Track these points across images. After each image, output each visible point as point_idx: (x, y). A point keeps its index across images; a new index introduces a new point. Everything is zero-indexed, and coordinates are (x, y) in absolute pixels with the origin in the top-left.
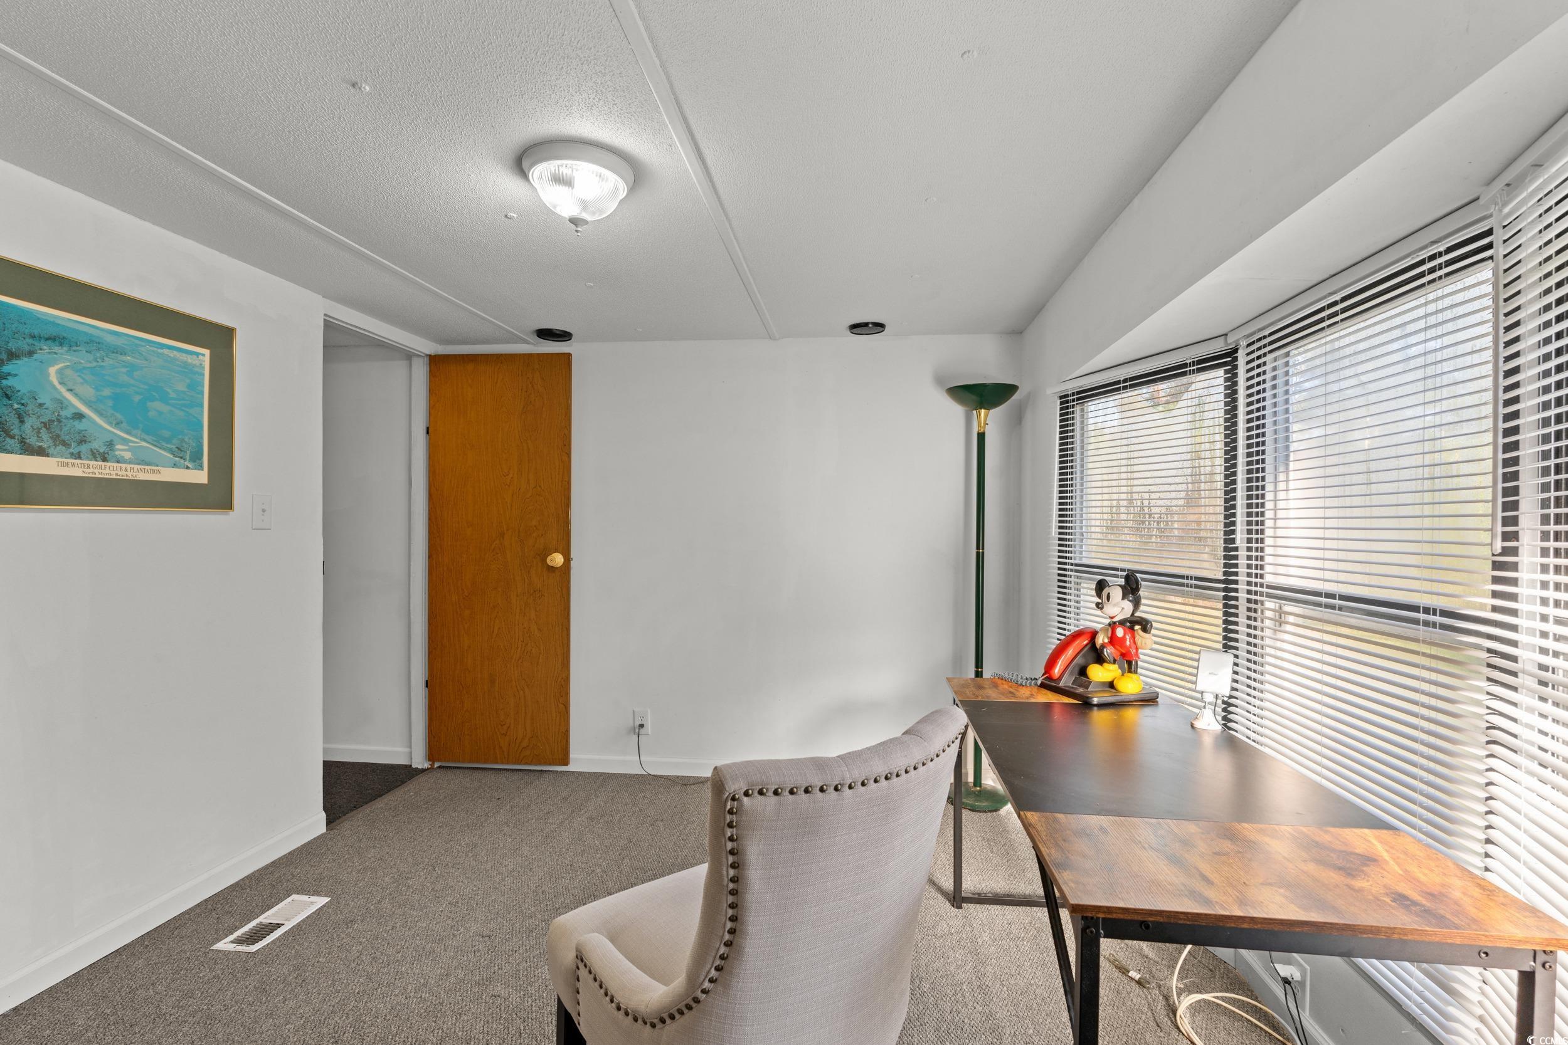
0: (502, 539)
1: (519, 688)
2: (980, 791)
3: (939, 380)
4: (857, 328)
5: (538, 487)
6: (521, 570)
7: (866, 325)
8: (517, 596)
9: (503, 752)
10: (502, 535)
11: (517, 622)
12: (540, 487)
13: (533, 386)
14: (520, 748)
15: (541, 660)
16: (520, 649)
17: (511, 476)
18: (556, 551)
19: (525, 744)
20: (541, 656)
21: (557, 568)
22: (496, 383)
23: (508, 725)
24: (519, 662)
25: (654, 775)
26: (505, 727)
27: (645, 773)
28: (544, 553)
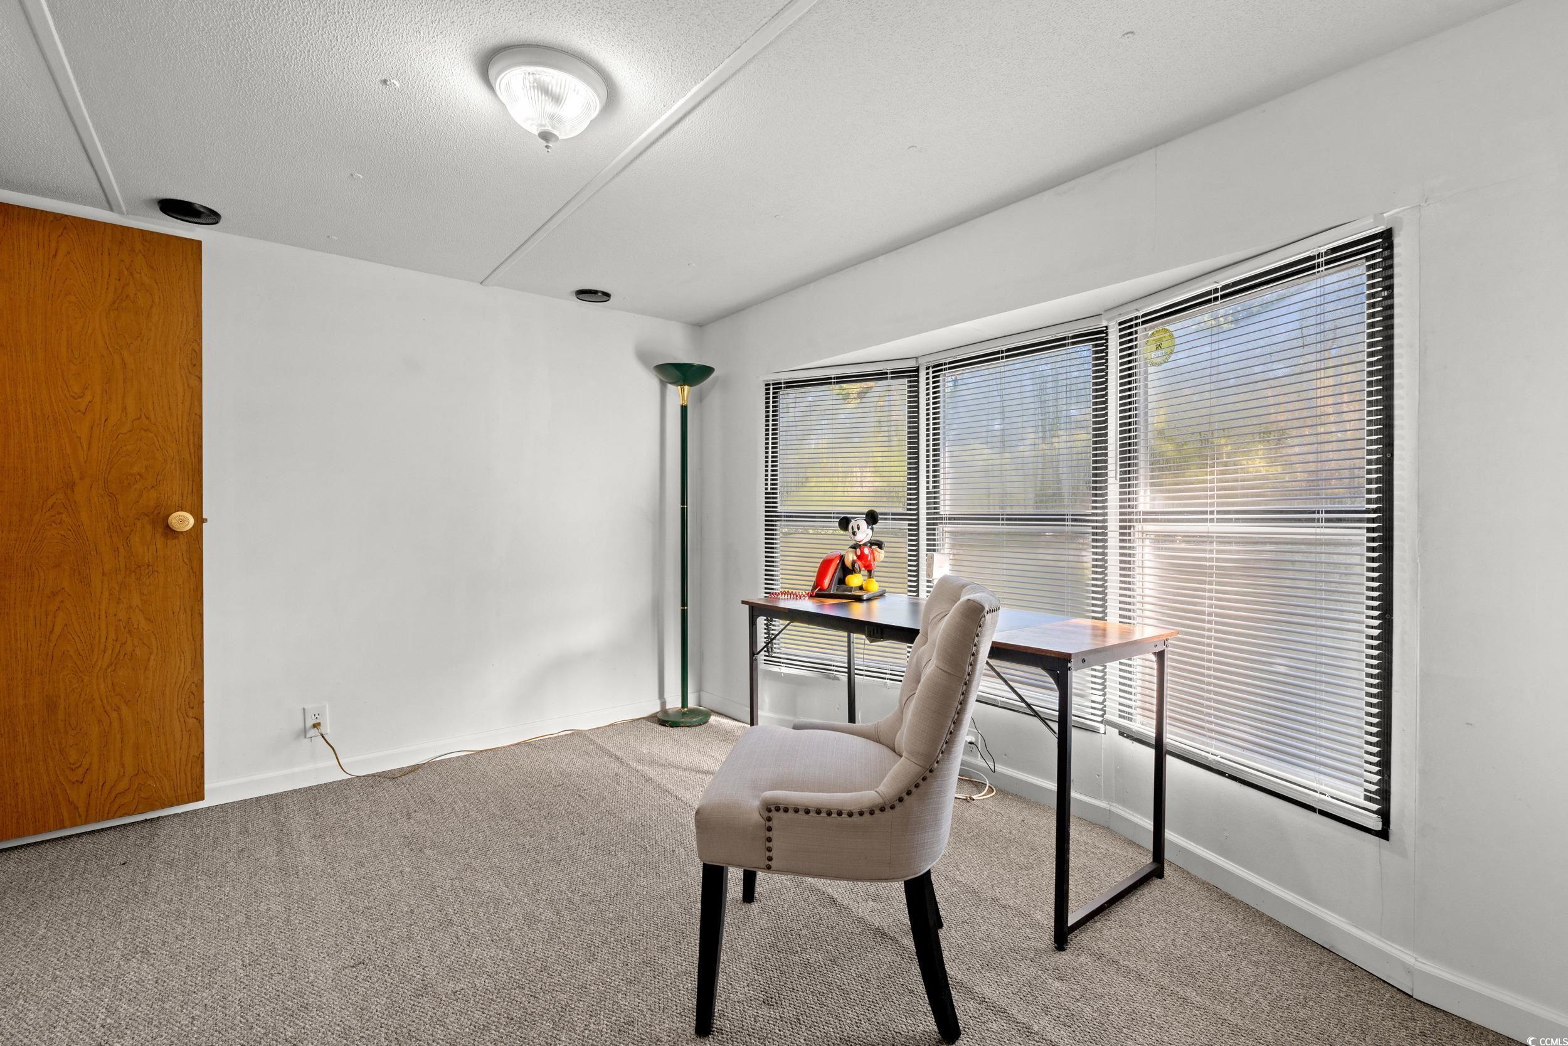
0: (69, 492)
1: (108, 708)
2: (688, 711)
3: (643, 356)
4: (584, 294)
5: (144, 419)
6: (111, 537)
7: (595, 292)
8: (104, 574)
9: (76, 808)
10: (71, 486)
11: (103, 613)
12: (147, 418)
13: (132, 274)
14: (113, 795)
15: (152, 663)
16: (109, 652)
17: (88, 398)
18: (181, 509)
19: (123, 785)
20: (152, 657)
21: (182, 532)
22: (55, 256)
23: (87, 767)
24: (109, 671)
25: (364, 776)
26: (80, 771)
27: (351, 777)
28: (156, 512)
